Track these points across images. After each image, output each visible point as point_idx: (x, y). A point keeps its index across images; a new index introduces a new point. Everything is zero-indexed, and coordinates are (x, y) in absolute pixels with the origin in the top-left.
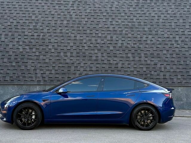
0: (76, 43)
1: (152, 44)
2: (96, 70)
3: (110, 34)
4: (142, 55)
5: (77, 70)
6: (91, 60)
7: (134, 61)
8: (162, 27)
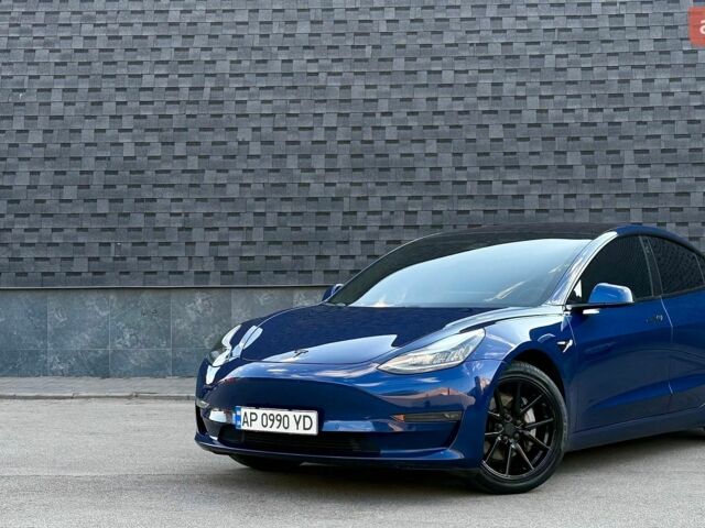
0: (347, 115)
1: (671, 108)
2: (430, 223)
3: (492, 71)
4: (626, 157)
5: (355, 228)
6: (410, 183)
7: (592, 181)
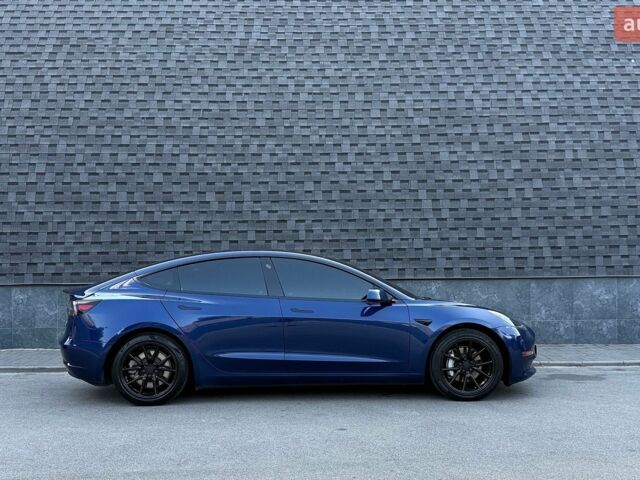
0: (53, 164)
1: (275, 164)
2: (110, 240)
3: (156, 136)
4: (245, 196)
5: (55, 243)
6: (96, 213)
7: (223, 212)
8: (305, 116)
